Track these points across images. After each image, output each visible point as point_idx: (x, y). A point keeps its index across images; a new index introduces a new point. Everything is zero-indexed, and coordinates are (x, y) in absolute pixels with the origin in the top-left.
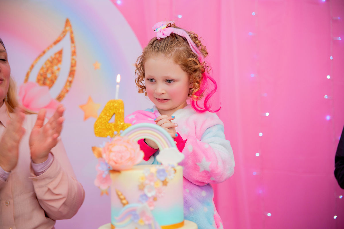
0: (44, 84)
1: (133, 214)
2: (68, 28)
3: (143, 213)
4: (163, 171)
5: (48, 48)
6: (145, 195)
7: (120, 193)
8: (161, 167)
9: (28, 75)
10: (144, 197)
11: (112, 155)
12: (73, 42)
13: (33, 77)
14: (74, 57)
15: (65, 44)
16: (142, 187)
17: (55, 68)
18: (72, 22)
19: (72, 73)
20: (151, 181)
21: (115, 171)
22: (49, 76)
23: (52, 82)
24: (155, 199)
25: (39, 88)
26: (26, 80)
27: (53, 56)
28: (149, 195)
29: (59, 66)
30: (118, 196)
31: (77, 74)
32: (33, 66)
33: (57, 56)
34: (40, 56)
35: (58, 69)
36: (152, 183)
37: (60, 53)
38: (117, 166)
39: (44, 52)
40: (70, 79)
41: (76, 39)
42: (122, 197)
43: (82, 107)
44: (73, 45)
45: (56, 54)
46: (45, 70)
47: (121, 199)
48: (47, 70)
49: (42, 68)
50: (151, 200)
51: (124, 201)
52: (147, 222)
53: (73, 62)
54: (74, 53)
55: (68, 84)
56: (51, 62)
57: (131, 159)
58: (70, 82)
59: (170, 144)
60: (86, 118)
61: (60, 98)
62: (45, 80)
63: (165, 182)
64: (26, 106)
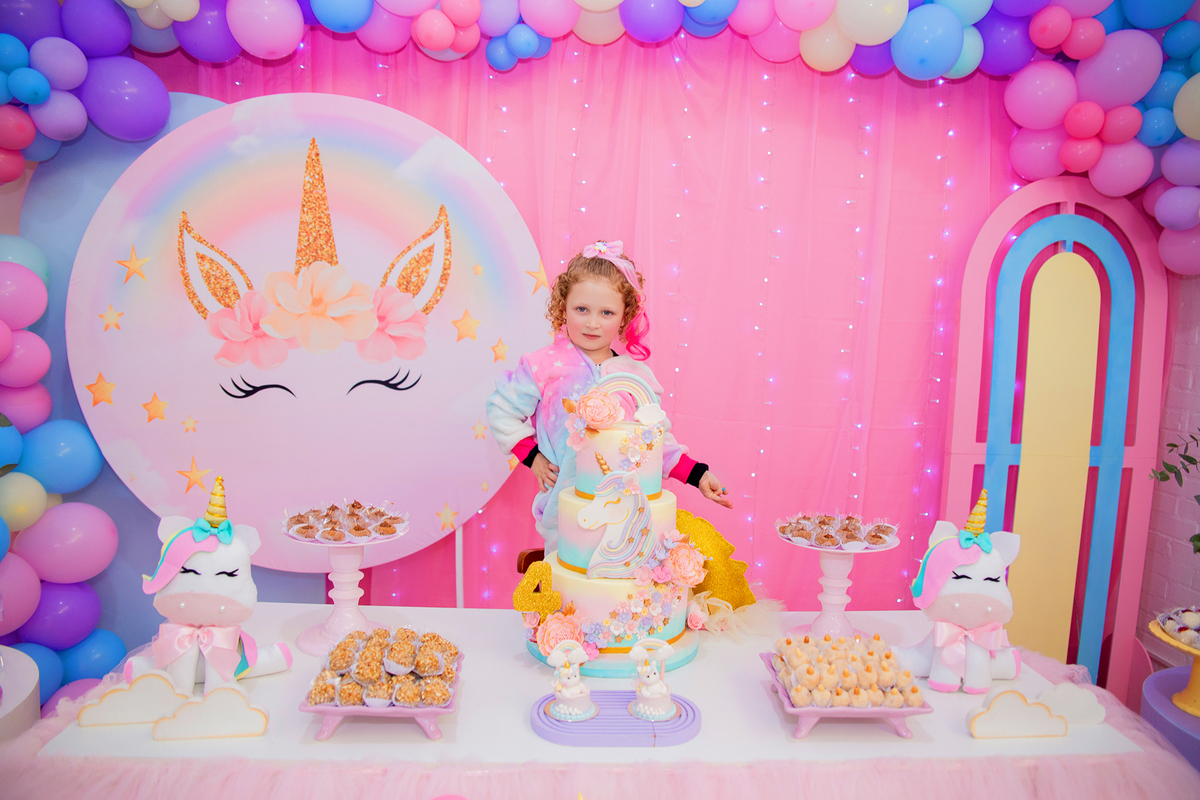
0: (407, 290)
1: (618, 482)
2: (441, 218)
3: (631, 481)
4: (649, 432)
5: (415, 244)
6: (628, 460)
7: (600, 457)
8: (646, 428)
9: (386, 277)
10: (626, 463)
11: (588, 409)
12: (448, 237)
13: (393, 281)
14: (448, 257)
15: (438, 238)
16: (623, 451)
17: (423, 269)
18: (448, 211)
19: (444, 278)
20: (635, 444)
21: (592, 430)
22: (414, 279)
23: (418, 288)
24: (638, 465)
25: (400, 295)
26: (384, 284)
27: (421, 254)
28: (633, 460)
29: (428, 267)
30: (598, 460)
31: (451, 279)
32: (393, 265)
33: (427, 254)
34: (403, 253)
35: (426, 272)
36: (637, 447)
37: (431, 249)
38: (593, 425)
39: (409, 248)
40: (442, 285)
41: (451, 234)
42: (602, 461)
43: (455, 323)
44: (448, 241)
45: (424, 251)
46: (409, 271)
47: (601, 465)
48: (412, 272)
49: (405, 269)
50: (634, 466)
51: (605, 467)
52: (634, 493)
53: (448, 262)
54: (448, 251)
55: (439, 291)
56: (418, 262)
57: (610, 416)
58: (442, 290)
59: (651, 400)
60: (459, 338)
61: (426, 310)
62: (410, 285)
63: (650, 446)
64: (381, 318)
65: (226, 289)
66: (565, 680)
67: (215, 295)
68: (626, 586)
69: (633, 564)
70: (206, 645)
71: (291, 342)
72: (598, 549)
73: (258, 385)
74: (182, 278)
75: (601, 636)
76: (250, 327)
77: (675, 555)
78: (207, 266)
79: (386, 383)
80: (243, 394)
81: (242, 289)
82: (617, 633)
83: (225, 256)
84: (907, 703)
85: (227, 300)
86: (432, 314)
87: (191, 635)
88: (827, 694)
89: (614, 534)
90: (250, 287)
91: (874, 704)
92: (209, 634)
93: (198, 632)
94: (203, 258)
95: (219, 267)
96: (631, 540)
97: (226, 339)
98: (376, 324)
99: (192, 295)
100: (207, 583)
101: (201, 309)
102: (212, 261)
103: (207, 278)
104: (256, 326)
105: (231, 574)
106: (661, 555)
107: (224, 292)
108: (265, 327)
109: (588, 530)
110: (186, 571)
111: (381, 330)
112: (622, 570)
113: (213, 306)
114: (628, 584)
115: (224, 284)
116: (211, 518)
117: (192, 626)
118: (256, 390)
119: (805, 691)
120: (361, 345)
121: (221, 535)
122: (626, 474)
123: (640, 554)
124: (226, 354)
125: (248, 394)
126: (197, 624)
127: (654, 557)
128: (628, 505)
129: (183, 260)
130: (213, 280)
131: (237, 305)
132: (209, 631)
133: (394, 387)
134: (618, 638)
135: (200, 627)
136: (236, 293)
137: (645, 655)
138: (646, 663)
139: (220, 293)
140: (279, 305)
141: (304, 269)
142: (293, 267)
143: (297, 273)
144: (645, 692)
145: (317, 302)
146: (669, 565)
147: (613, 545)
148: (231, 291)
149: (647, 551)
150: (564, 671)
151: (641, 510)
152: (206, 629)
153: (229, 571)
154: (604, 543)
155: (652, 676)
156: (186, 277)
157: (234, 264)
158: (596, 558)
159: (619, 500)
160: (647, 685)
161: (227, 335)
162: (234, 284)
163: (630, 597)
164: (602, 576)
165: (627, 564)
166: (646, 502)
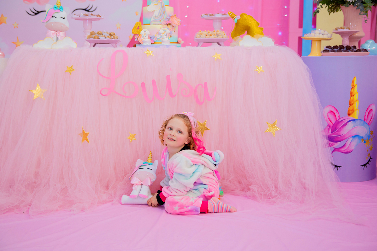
52: (161, 2)
66: (145, 37)
68: (160, 26)
69: (162, 21)
70: (58, 36)
72: (153, 17)
73: (39, 10)
75: (154, 39)
77: (172, 18)
79: (85, 10)
80: (34, 14)
82: (158, 38)
84: (223, 37)
87: (55, 33)
88: (204, 36)
89: (156, 13)
91: (215, 38)
92: (59, 33)
93: (57, 33)
96: (161, 15)
100: (58, 20)
105: (64, 18)
106: (168, 18)
110: (53, 17)
112: (159, 22)
114: (161, 25)
116: (58, 5)
117: (55, 31)
118: (39, 12)
119: (199, 35)
121: (60, 9)
123: (163, 18)
125: (36, 14)
126: (56, 30)
127: (167, 19)
128: (160, 5)
132: (59, 32)
133: (88, 11)
135: (56, 32)
137: (164, 32)
138: (163, 33)
144: (163, 40)
146: (171, 20)
147: (156, 16)
149: (165, 17)
150: (144, 35)
151: (163, 7)
152: (58, 32)
153: (63, 17)
154: (154, 15)
155: (165, 36)
158: (152, 19)
159: (157, 4)
160: (163, 38)
163: (161, 28)
164: (154, 24)
165: (160, 21)
166: (165, 6)
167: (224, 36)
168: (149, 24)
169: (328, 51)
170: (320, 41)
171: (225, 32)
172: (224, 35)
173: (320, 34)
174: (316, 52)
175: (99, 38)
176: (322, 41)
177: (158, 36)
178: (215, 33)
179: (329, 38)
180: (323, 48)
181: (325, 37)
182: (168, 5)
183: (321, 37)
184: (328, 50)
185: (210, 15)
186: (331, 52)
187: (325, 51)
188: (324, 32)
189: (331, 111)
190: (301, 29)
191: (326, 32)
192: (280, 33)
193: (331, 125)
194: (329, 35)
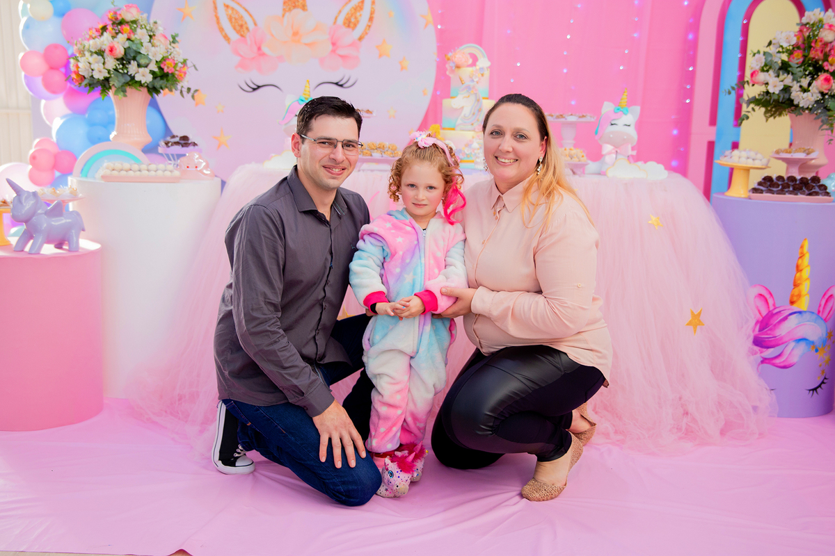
0: (349, 26)
1: (468, 88)
3: (474, 87)
4: (482, 69)
9: (336, 18)
10: (472, 81)
11: (456, 59)
13: (341, 21)
14: (373, 6)
16: (471, 76)
17: (358, 14)
19: (371, 19)
21: (458, 67)
22: (353, 20)
23: (355, 25)
24: (477, 82)
25: (344, 29)
26: (335, 23)
27: (357, 4)
28: (475, 80)
29: (361, 12)
30: (460, 79)
31: (375, 20)
32: (340, 12)
33: (360, 4)
34: (346, 4)
35: (360, 15)
36: (477, 75)
37: (363, 2)
38: (458, 65)
39: (350, 1)
40: (369, 24)
42: (462, 80)
43: (377, 47)
45: (359, 3)
46: (350, 15)
48: (352, 16)
49: (348, 14)
51: (463, 82)
52: (475, 92)
53: (373, 10)
54: (373, 3)
55: (368, 27)
56: (355, 9)
57: (466, 62)
58: (370, 26)
59: (484, 56)
60: (380, 56)
61: (361, 39)
62: (350, 23)
63: (482, 75)
64: (334, 44)
65: (241, 26)
67: (235, 29)
69: (475, 125)
71: (280, 58)
72: (460, 117)
73: (260, 84)
74: (215, 19)
75: (461, 154)
76: (255, 49)
78: (230, 12)
79: (337, 84)
80: (252, 90)
81: (251, 26)
83: (241, 6)
84: (579, 161)
85: (242, 33)
86: (364, 42)
89: (466, 111)
90: (255, 24)
94: (227, 6)
95: (237, 12)
96: (473, 114)
97: (241, 56)
98: (330, 47)
99: (221, 30)
101: (226, 38)
102: (233, 9)
103: (230, 19)
104: (259, 49)
107: (240, 28)
108: (265, 49)
109: (456, 110)
111: (333, 51)
112: (470, 127)
113: (234, 36)
114: (473, 132)
115: (240, 23)
116: (305, 96)
118: (259, 87)
120: (322, 61)
122: (472, 84)
123: (478, 120)
124: (242, 65)
125: (254, 89)
128: (473, 98)
129: (216, 8)
130: (233, 20)
131: (248, 35)
133: (341, 86)
134: (468, 156)
136: (247, 29)
138: (478, 149)
139: (238, 28)
140: (272, 35)
141: (287, 14)
142: (280, 12)
143: (283, 16)
145: (295, 34)
147: (466, 116)
148: (244, 27)
149: (481, 119)
151: (478, 101)
154: (462, 114)
156: (218, 19)
157: (246, 10)
158: (459, 121)
159: (469, 96)
161: (242, 53)
162: (246, 23)
163: (473, 137)
164: (462, 130)
165: (472, 124)
166: (481, 98)
167: (582, 159)
168: (453, 129)
169: (761, 192)
170: (747, 170)
171: (584, 151)
172: (583, 156)
173: (748, 158)
174: (740, 190)
175: (371, 155)
176: (751, 171)
177: (467, 151)
178: (567, 152)
179: (763, 167)
180: (753, 183)
181: (758, 164)
182: (487, 96)
183: (750, 163)
184: (762, 190)
185: (558, 117)
186: (767, 192)
187: (755, 190)
188: (756, 154)
189: (761, 295)
190: (713, 128)
191: (759, 156)
192: (675, 132)
193: (761, 318)
194: (765, 161)
